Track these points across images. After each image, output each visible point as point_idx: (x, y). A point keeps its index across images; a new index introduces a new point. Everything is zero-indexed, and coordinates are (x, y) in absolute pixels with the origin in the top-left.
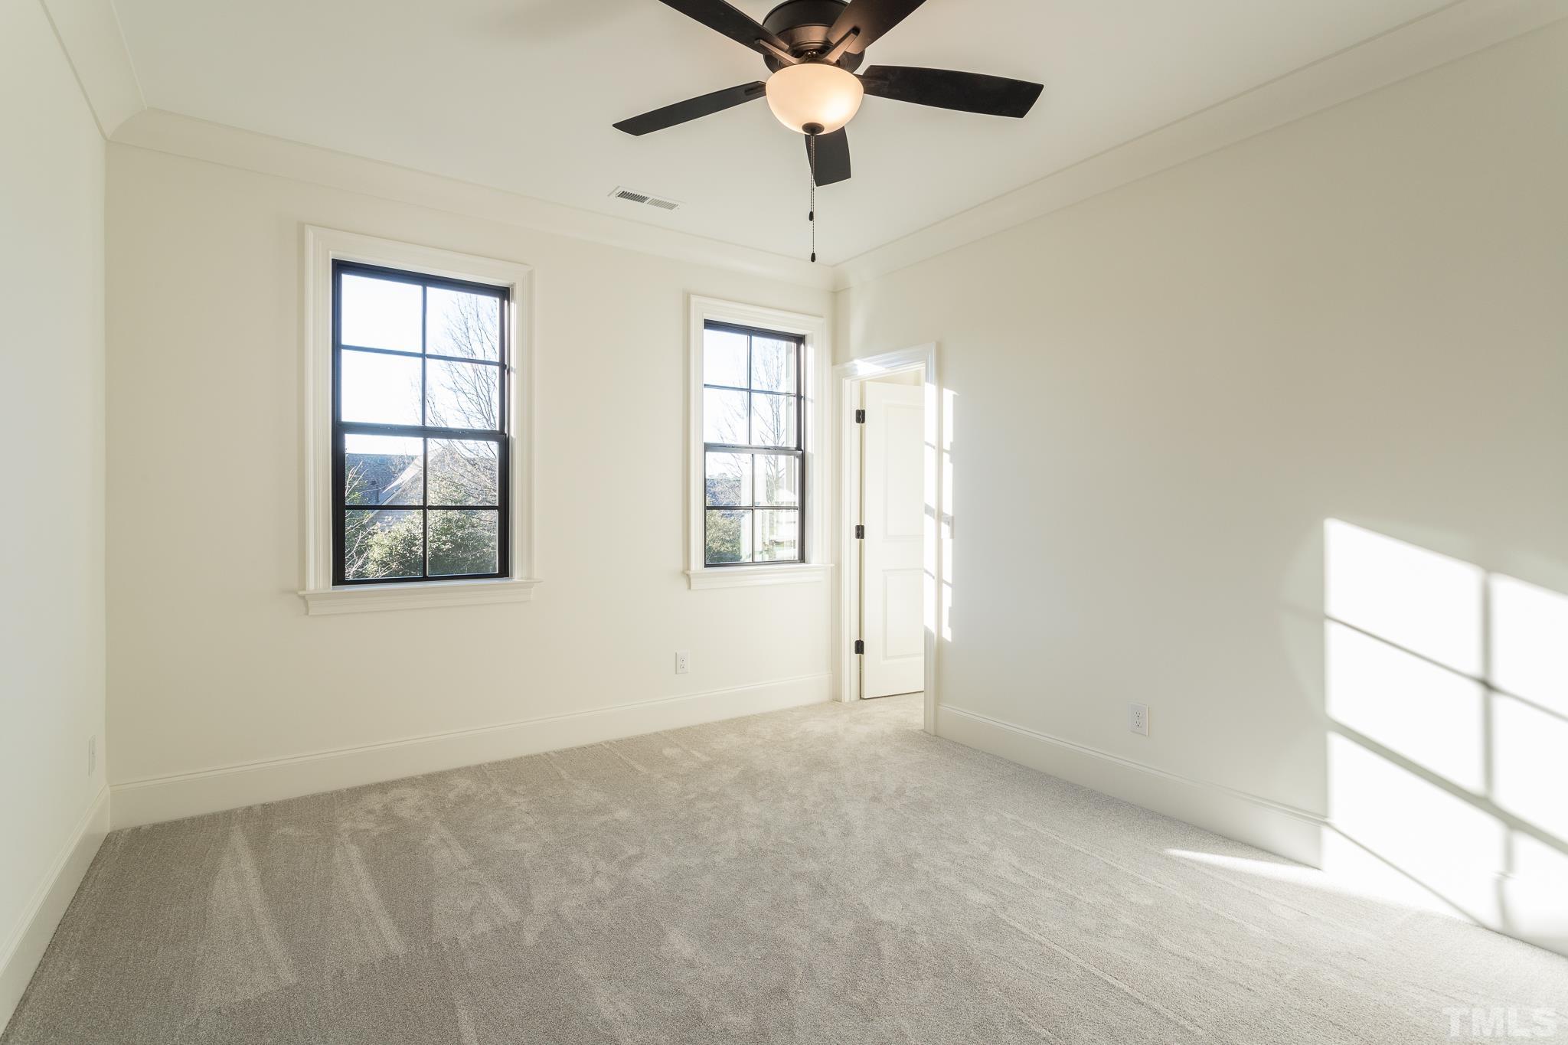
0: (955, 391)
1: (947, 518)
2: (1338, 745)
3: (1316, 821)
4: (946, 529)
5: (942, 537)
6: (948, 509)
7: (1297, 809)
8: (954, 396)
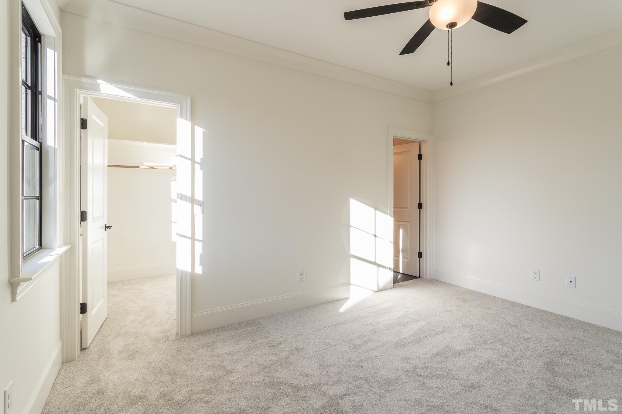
0: (204, 129)
1: (199, 202)
2: (353, 260)
3: (348, 285)
4: (198, 209)
5: (194, 214)
6: (199, 196)
7: (343, 284)
8: (203, 131)
